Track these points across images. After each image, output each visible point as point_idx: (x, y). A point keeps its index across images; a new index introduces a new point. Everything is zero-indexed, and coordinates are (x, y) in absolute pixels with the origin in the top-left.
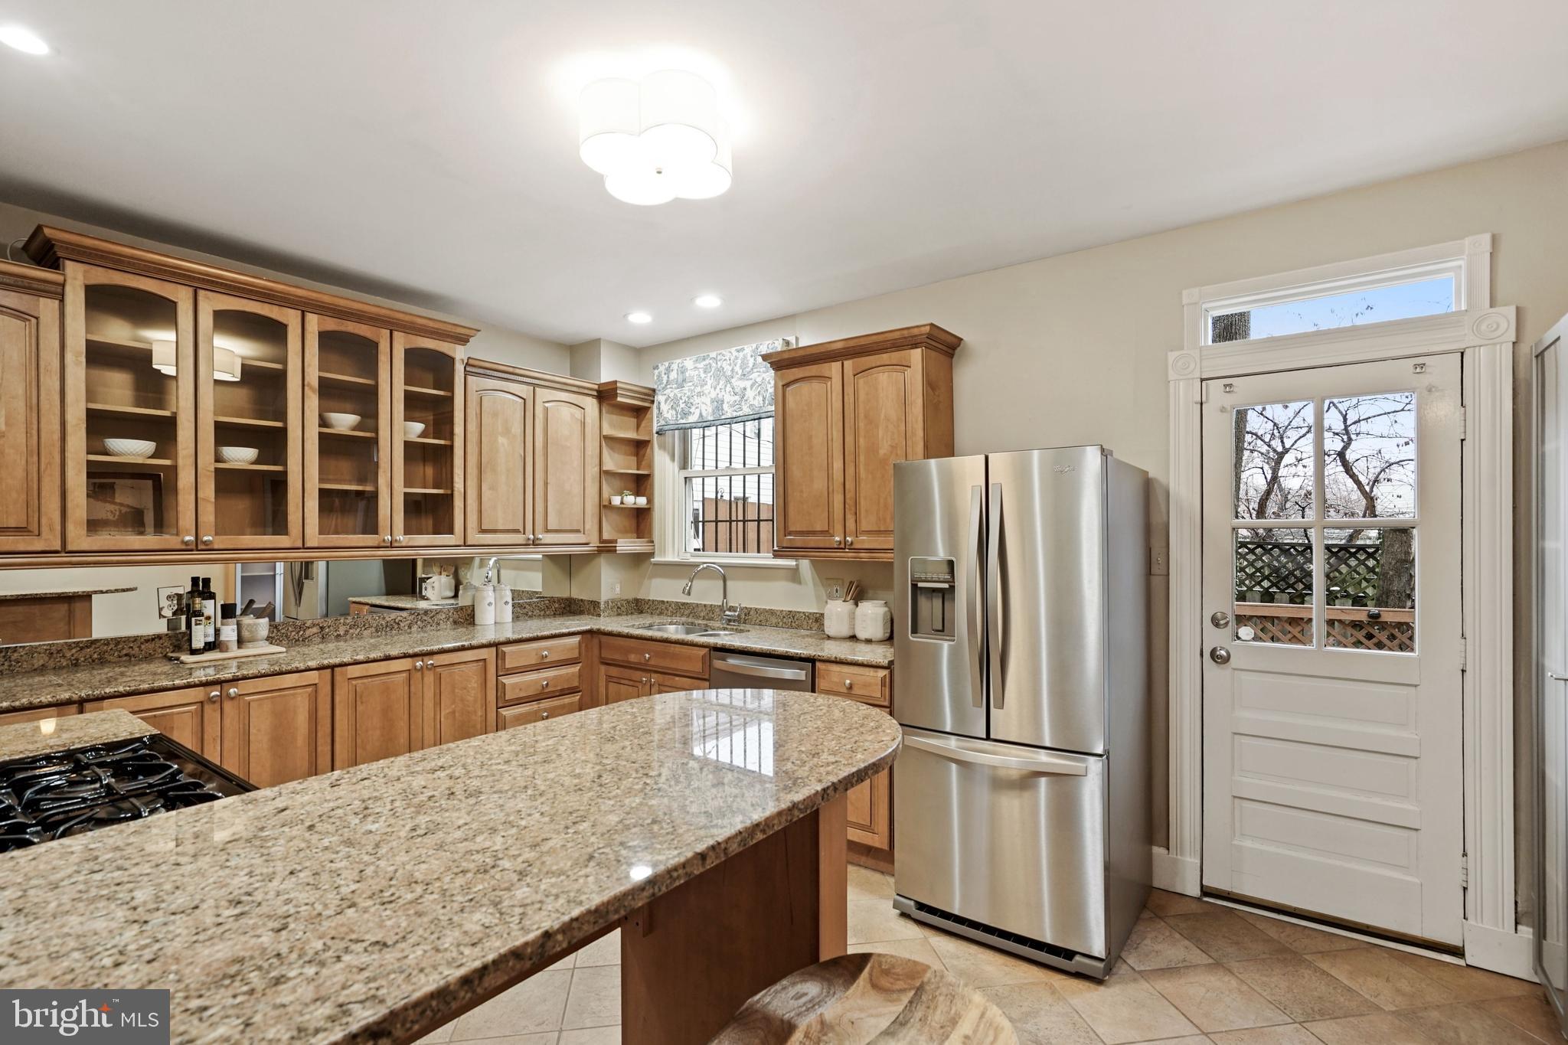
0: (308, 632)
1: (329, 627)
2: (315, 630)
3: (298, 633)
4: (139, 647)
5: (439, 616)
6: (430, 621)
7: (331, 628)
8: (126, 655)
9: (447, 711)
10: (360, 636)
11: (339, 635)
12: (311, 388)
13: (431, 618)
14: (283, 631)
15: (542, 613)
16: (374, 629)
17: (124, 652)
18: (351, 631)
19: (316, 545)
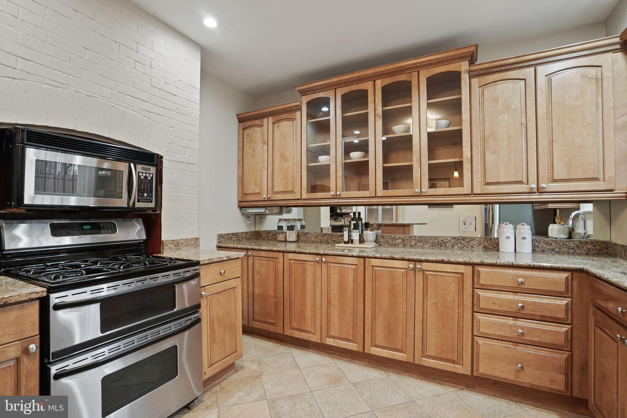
0: (397, 241)
1: (407, 240)
2: (400, 241)
3: (393, 241)
4: (337, 238)
5: (473, 242)
6: (466, 244)
7: (408, 241)
8: (334, 241)
9: (432, 301)
10: (422, 247)
11: (412, 245)
12: (379, 116)
13: (467, 242)
14: (386, 239)
15: (572, 251)
16: (430, 245)
17: (333, 240)
18: (418, 244)
19: (381, 195)
